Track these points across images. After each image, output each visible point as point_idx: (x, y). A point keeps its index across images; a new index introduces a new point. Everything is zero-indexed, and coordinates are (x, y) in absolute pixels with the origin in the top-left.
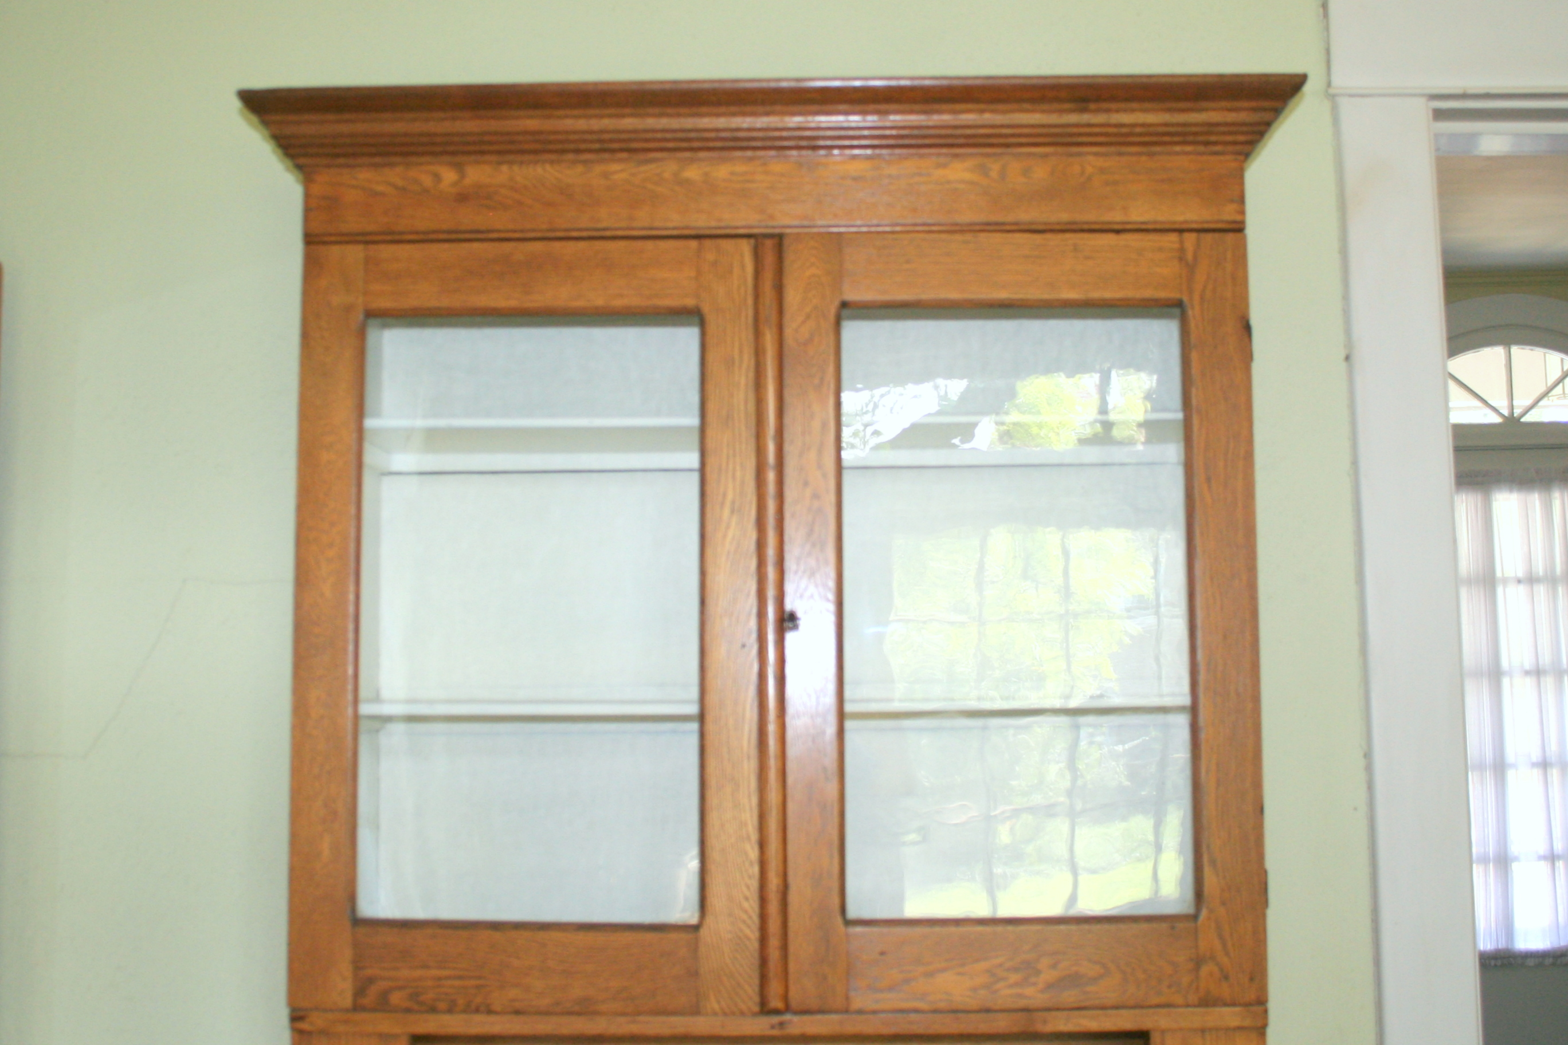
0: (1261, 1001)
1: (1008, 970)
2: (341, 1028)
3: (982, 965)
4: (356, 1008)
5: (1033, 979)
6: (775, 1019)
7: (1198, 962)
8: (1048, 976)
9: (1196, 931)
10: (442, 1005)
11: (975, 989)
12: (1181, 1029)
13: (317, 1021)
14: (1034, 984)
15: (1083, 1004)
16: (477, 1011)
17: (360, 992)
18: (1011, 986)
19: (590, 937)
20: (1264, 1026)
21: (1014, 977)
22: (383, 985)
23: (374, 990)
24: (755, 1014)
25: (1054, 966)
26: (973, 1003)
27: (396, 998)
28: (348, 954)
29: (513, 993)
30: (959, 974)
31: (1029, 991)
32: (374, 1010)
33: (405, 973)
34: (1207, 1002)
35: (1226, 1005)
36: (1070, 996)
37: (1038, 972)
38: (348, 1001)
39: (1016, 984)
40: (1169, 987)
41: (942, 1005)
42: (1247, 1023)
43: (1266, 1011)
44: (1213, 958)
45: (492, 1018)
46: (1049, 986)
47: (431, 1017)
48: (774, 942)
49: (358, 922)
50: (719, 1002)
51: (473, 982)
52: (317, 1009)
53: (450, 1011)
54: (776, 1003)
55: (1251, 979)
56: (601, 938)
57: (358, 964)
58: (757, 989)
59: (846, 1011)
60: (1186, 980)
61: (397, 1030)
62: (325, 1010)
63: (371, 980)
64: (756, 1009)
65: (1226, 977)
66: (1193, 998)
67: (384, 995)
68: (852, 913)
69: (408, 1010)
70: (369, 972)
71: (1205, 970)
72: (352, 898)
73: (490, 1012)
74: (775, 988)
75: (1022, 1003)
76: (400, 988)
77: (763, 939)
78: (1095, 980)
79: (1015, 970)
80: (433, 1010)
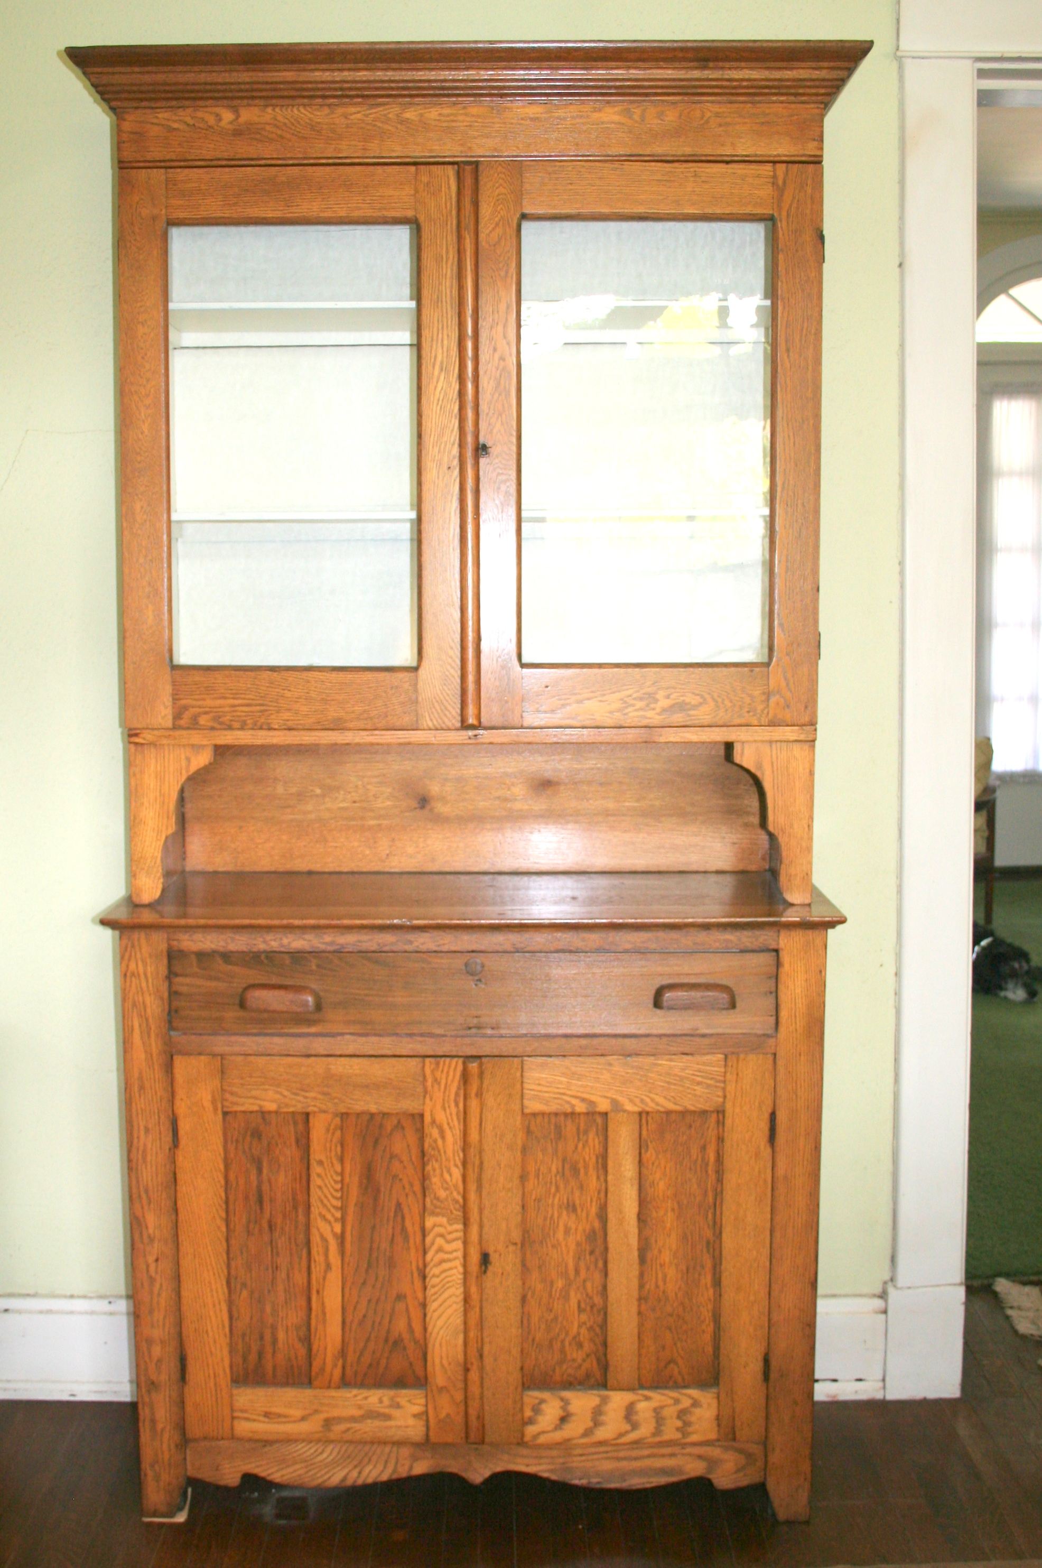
0: (813, 723)
1: (634, 699)
2: (165, 741)
3: (618, 695)
4: (175, 727)
5: (652, 706)
6: (471, 733)
7: (768, 695)
8: (663, 703)
9: (768, 672)
10: (236, 725)
11: (611, 712)
12: (755, 741)
13: (148, 736)
14: (654, 709)
15: (688, 723)
16: (261, 728)
17: (177, 716)
18: (636, 710)
19: (341, 675)
20: (814, 741)
21: (639, 704)
22: (193, 711)
23: (187, 715)
24: (457, 729)
25: (668, 697)
26: (610, 722)
27: (203, 720)
28: (168, 689)
29: (286, 715)
30: (601, 701)
31: (650, 714)
32: (188, 728)
33: (209, 702)
34: (772, 724)
35: (788, 726)
36: (678, 718)
37: (657, 701)
38: (169, 724)
39: (641, 709)
40: (748, 712)
41: (587, 723)
42: (802, 737)
43: (816, 730)
44: (779, 692)
45: (272, 733)
46: (664, 710)
47: (228, 733)
48: (471, 678)
49: (175, 668)
50: (431, 720)
51: (258, 708)
52: (147, 728)
53: (242, 729)
54: (471, 720)
55: (806, 707)
56: (349, 676)
57: (175, 698)
58: (459, 711)
59: (522, 727)
60: (760, 707)
61: (205, 743)
62: (153, 729)
63: (186, 708)
64: (458, 725)
65: (788, 706)
66: (764, 721)
67: (195, 718)
68: (526, 659)
69: (213, 728)
70: (184, 702)
71: (773, 700)
72: (171, 651)
73: (270, 729)
74: (471, 710)
75: (645, 722)
76: (206, 713)
77: (463, 677)
78: (695, 707)
79: (641, 699)
80: (230, 728)
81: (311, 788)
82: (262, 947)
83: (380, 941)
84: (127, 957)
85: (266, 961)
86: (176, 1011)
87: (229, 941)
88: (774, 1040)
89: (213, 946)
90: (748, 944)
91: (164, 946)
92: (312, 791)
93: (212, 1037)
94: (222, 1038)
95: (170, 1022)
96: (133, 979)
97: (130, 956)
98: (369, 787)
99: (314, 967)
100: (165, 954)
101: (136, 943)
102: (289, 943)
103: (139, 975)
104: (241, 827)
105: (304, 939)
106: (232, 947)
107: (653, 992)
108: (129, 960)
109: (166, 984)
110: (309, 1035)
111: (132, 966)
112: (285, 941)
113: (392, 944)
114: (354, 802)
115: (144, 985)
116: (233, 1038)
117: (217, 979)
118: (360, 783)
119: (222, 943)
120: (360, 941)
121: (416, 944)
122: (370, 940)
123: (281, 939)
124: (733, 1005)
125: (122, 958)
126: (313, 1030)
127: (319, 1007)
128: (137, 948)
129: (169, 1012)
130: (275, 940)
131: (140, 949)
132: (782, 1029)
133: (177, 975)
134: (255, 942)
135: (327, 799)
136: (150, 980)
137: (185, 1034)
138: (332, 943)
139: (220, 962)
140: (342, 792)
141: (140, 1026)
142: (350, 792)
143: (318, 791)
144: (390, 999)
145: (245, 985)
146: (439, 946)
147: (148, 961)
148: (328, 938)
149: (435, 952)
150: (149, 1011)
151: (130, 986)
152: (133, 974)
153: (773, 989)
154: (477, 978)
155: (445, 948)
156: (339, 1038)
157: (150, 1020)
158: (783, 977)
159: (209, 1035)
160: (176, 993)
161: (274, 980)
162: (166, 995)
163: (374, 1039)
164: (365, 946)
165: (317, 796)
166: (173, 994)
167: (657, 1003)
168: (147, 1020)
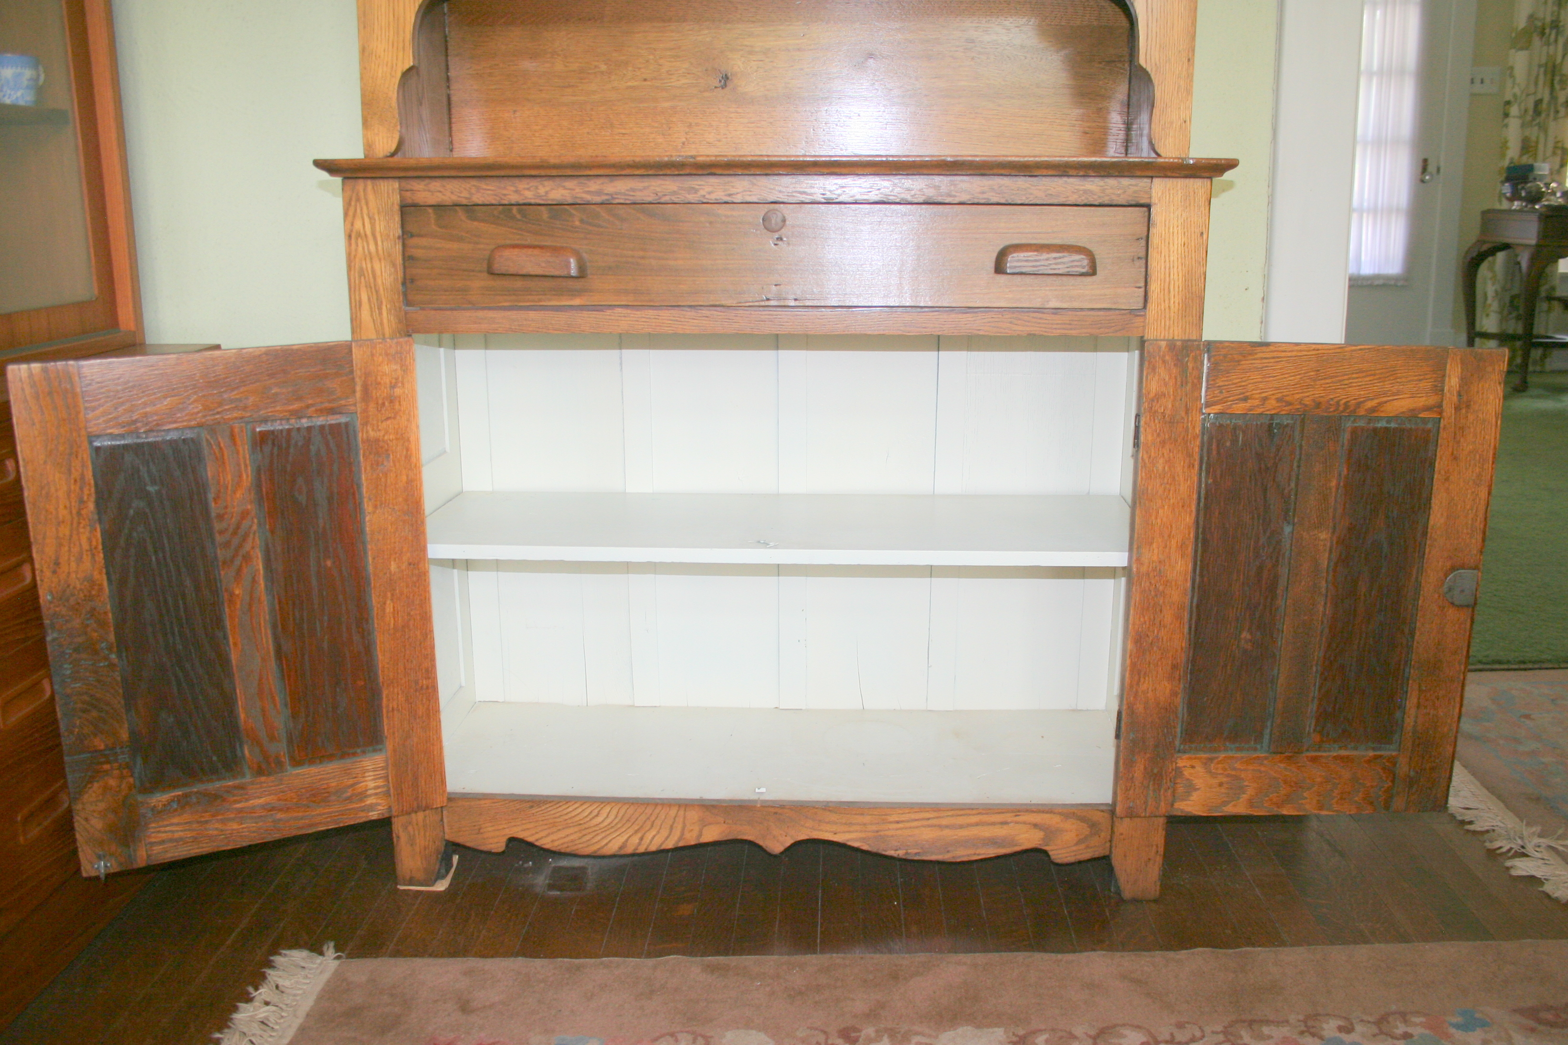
81: (596, 63)
82: (514, 198)
83: (658, 189)
84: (351, 213)
85: (518, 217)
86: (412, 281)
87: (473, 190)
88: (1140, 319)
89: (455, 198)
90: (1114, 197)
91: (396, 199)
92: (596, 67)
93: (455, 312)
94: (468, 314)
95: (405, 294)
96: (360, 241)
97: (356, 210)
98: (661, 61)
99: (577, 223)
100: (396, 208)
101: (362, 194)
102: (547, 193)
103: (366, 235)
104: (515, 112)
105: (565, 188)
106: (478, 198)
107: (995, 255)
108: (354, 216)
109: (399, 247)
110: (572, 307)
111: (358, 225)
112: (542, 191)
113: (674, 193)
114: (645, 80)
115: (372, 248)
116: (480, 314)
117: (460, 239)
118: (651, 57)
119: (465, 194)
120: (633, 190)
121: (702, 193)
122: (645, 188)
123: (537, 188)
124: (1093, 272)
125: (346, 214)
126: (577, 302)
127: (582, 274)
128: (363, 202)
129: (404, 283)
130: (528, 189)
131: (367, 204)
132: (1152, 306)
133: (412, 236)
134: (505, 192)
135: (613, 77)
136: (380, 243)
137: (423, 309)
138: (599, 193)
139: (463, 218)
140: (630, 69)
141: (369, 299)
142: (639, 69)
143: (603, 68)
144: (672, 263)
145: (494, 247)
146: (730, 195)
147: (377, 217)
148: (594, 185)
149: (726, 203)
150: (379, 281)
151: (356, 250)
152: (359, 235)
153: (1142, 254)
154: (776, 235)
155: (738, 198)
156: (609, 312)
157: (382, 291)
158: (1155, 240)
159: (452, 309)
160: (412, 258)
161: (530, 240)
162: (399, 260)
163: (651, 313)
164: (639, 196)
165: (602, 73)
166: (408, 259)
167: (999, 268)
168: (377, 292)
